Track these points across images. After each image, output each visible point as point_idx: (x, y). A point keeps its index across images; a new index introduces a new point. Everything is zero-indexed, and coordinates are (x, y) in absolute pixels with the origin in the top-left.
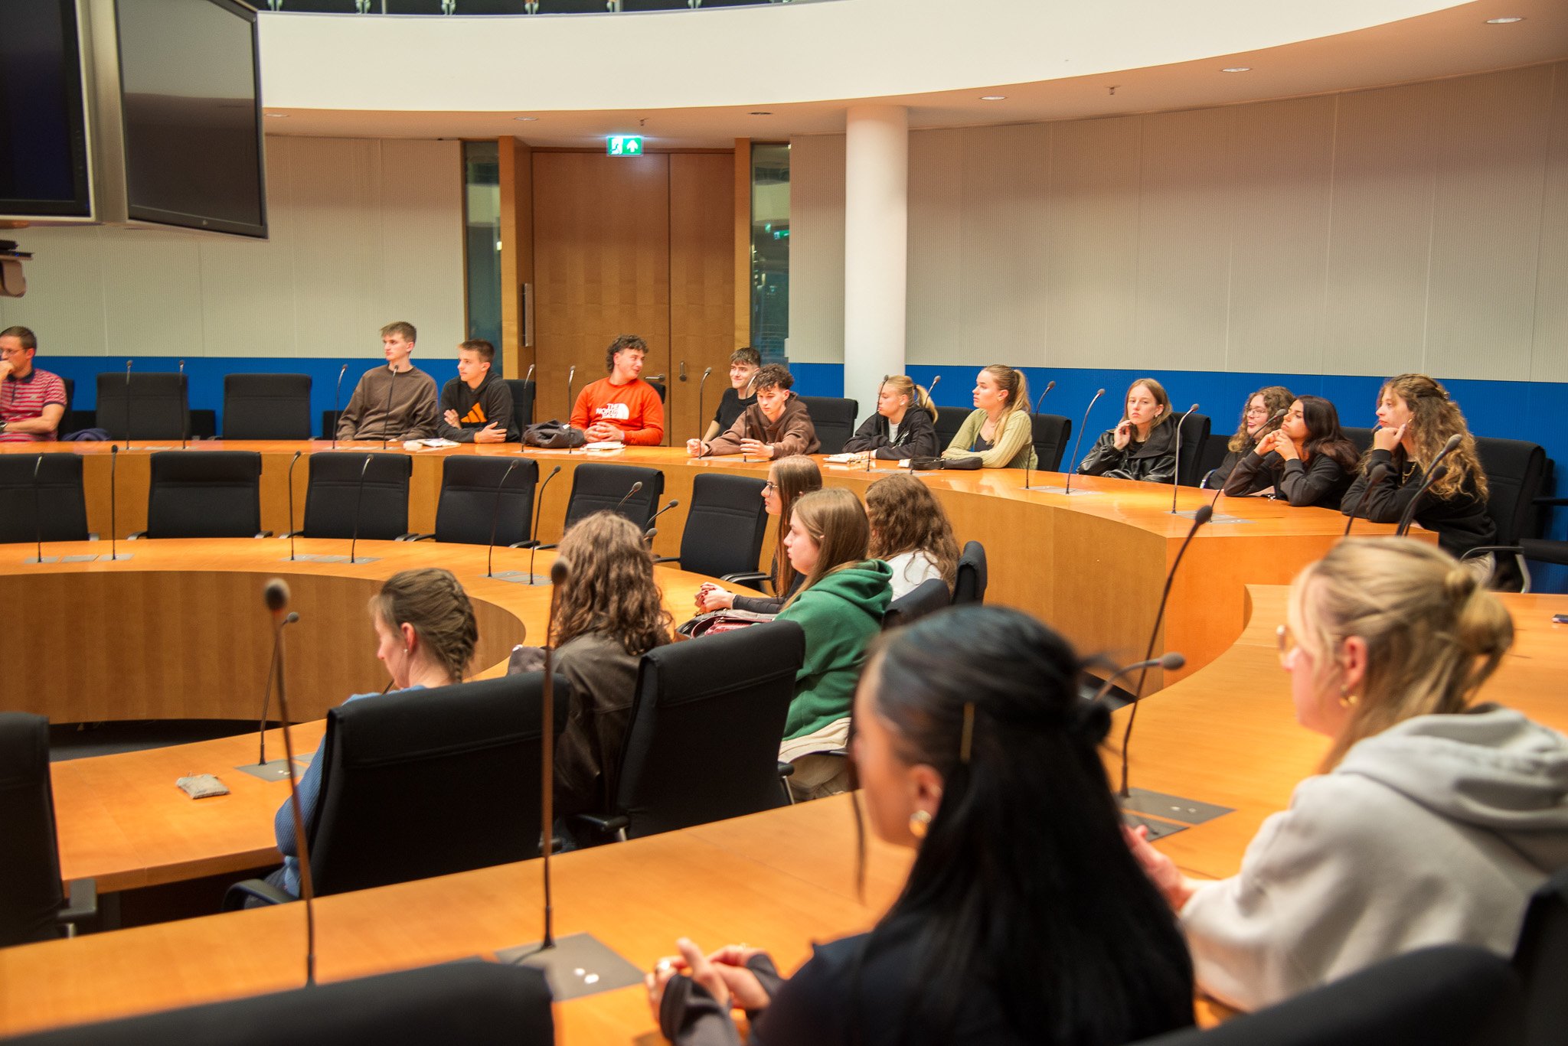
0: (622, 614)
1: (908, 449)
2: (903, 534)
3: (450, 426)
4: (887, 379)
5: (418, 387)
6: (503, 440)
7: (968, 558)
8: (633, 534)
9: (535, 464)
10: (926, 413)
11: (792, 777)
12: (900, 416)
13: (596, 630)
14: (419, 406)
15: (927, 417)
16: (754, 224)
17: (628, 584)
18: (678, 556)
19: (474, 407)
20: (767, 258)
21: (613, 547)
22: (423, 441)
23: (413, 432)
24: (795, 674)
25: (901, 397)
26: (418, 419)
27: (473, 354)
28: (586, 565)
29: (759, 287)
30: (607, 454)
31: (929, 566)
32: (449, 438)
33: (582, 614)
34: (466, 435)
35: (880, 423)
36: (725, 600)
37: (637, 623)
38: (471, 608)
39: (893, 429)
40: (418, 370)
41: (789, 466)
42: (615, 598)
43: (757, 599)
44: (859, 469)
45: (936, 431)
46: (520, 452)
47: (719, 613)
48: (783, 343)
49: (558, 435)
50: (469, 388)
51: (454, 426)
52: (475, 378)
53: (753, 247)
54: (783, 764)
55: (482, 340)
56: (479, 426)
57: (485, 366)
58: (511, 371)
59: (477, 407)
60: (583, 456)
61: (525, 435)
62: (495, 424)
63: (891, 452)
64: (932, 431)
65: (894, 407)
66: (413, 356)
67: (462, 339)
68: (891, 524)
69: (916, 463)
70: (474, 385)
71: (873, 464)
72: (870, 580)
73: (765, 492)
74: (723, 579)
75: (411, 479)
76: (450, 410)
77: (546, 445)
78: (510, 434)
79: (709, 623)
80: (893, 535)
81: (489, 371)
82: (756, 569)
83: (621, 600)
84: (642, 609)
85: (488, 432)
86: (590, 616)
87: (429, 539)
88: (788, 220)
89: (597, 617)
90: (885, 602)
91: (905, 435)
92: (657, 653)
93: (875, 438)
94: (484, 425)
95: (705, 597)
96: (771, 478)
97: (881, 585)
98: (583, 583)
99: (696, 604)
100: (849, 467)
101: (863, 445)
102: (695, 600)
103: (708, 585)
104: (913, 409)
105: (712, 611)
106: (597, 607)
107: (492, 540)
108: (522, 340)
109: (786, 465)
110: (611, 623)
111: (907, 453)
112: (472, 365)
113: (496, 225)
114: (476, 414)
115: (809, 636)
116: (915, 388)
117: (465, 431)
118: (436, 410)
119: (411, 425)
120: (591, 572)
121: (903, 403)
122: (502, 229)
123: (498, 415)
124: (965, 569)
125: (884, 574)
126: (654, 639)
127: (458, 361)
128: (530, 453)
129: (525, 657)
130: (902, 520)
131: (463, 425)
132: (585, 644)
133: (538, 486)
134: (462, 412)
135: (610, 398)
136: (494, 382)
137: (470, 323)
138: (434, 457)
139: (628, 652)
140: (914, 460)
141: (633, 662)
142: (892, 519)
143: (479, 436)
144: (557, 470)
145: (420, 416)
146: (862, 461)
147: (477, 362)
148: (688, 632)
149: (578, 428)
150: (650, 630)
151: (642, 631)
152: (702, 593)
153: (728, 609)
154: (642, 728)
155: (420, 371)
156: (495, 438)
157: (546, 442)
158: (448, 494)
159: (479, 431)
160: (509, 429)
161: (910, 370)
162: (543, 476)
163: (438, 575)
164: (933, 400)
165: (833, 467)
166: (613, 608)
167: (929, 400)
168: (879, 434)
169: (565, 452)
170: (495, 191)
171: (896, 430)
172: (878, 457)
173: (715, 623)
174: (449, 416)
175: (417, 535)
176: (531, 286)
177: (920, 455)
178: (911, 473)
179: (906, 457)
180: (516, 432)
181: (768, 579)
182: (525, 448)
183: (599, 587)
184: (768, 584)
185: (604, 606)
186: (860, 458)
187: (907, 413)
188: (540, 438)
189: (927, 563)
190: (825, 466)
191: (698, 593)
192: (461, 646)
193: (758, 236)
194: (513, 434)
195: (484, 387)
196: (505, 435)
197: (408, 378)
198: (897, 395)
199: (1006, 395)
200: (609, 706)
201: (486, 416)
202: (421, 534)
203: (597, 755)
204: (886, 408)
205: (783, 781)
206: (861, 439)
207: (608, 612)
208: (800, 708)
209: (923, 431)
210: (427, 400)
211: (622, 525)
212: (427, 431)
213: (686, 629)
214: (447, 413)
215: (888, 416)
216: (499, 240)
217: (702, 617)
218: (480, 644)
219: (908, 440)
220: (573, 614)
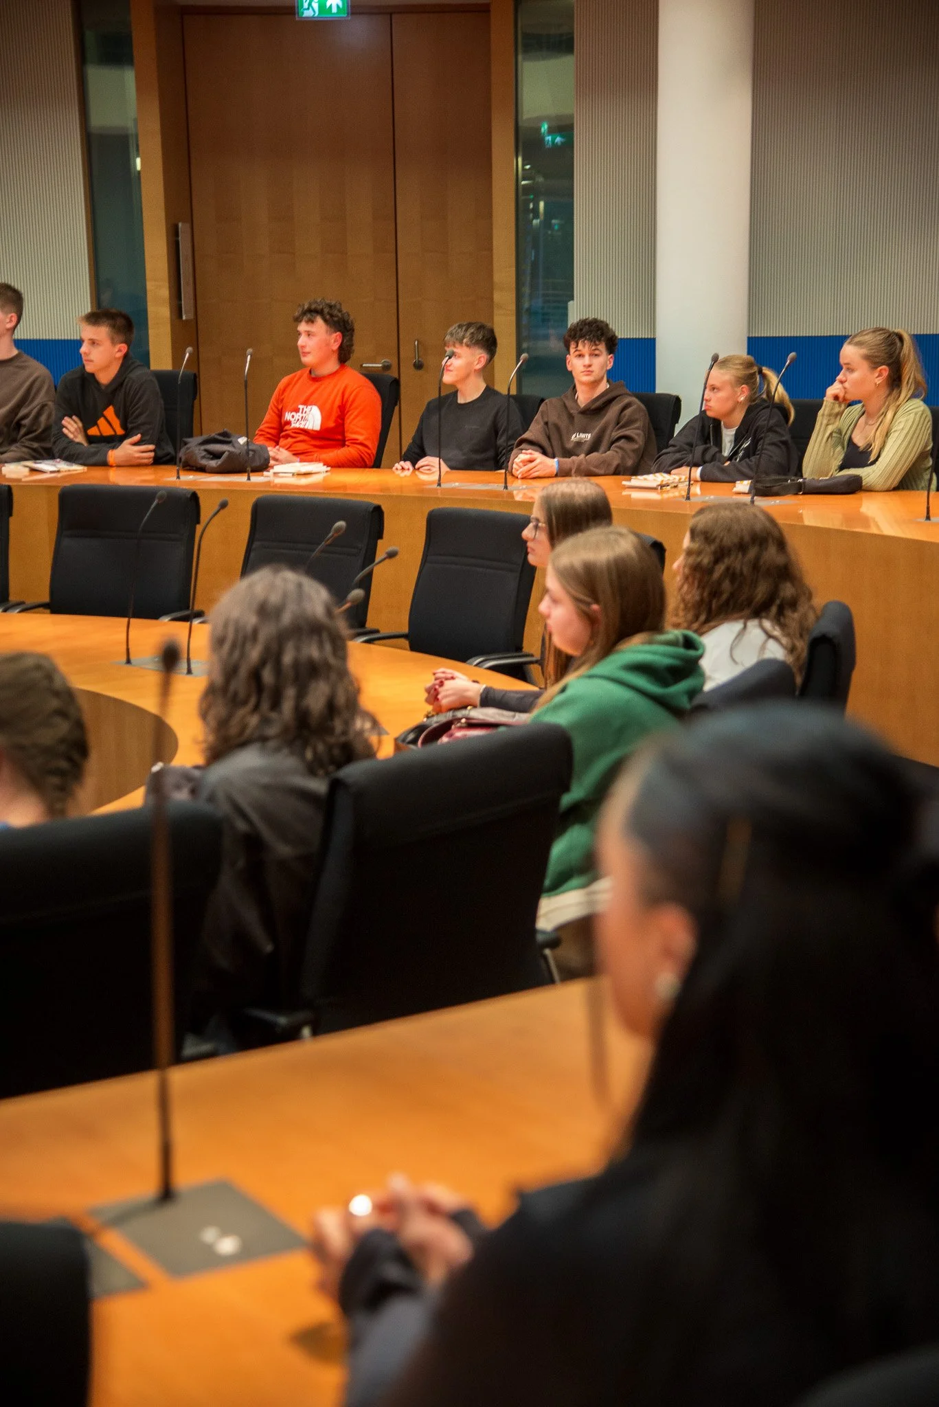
0: (302, 716)
1: (750, 467)
2: (732, 595)
3: (71, 441)
4: (715, 359)
5: (24, 382)
6: (151, 461)
7: (828, 627)
8: (316, 598)
9: (194, 497)
10: (776, 410)
11: (560, 951)
12: (739, 416)
13: (264, 739)
14: (23, 412)
15: (778, 416)
16: (520, 124)
17: (310, 671)
18: (405, 630)
19: (105, 413)
20: (546, 176)
21: (287, 618)
22: (30, 464)
23: (15, 449)
24: (557, 801)
25: (739, 390)
26: (23, 431)
27: (102, 332)
28: (248, 646)
29: (536, 222)
30: (304, 481)
31: (765, 642)
32: (70, 458)
33: (244, 717)
34: (95, 454)
35: (708, 428)
36: (470, 694)
37: (324, 728)
38: (79, 709)
39: (728, 436)
40: (25, 357)
41: (563, 495)
42: (290, 693)
43: (516, 692)
44: (675, 497)
45: (793, 438)
46: (174, 479)
47: (459, 714)
48: (566, 308)
49: (231, 453)
50: (97, 382)
51: (77, 440)
52: (106, 367)
53: (520, 160)
54: (544, 932)
55: (113, 310)
56: (115, 441)
57: (120, 350)
58: (161, 358)
59: (110, 412)
60: (268, 484)
61: (182, 454)
62: (137, 437)
63: (723, 470)
64: (787, 437)
65: (730, 405)
66: (20, 334)
67: (87, 308)
68: (716, 575)
69: (759, 486)
70: (105, 378)
71: (696, 489)
72: (667, 661)
73: (527, 533)
74: (471, 664)
75: (12, 520)
76: (70, 417)
77: (213, 468)
78: (160, 453)
79: (445, 728)
80: (715, 594)
81: (126, 356)
82: (518, 648)
83: (301, 695)
84: (331, 708)
85: (127, 450)
86: (254, 720)
87: (41, 609)
88: (572, 117)
89: (265, 721)
90: (693, 693)
91: (745, 445)
92: (353, 772)
93: (699, 449)
94: (121, 439)
95: (440, 689)
96: (537, 513)
97: (688, 668)
98: (243, 672)
99: (427, 701)
100: (661, 493)
101: (680, 460)
102: (425, 695)
103: (444, 673)
104: (757, 406)
105: (450, 710)
106: (265, 706)
107: (131, 611)
108: (177, 311)
109: (559, 492)
110: (285, 730)
111: (746, 470)
112: (101, 349)
113: (132, 131)
114: (110, 421)
115: (579, 743)
116: (760, 372)
117: (94, 447)
118: (49, 416)
119: (13, 441)
120: (255, 654)
121: (742, 399)
122: (140, 136)
123: (143, 424)
124: (821, 644)
125: (692, 653)
126: (349, 752)
127: (80, 343)
128: (189, 480)
129: (170, 781)
130: (734, 574)
131: (91, 440)
132: (248, 761)
133: (199, 528)
134: (89, 420)
135: (304, 398)
136: (136, 374)
137: (98, 284)
138: (46, 487)
139: (311, 771)
140: (757, 482)
141: (319, 786)
142: (720, 569)
143: (114, 455)
144: (224, 505)
145: (25, 426)
146: (680, 485)
147: (108, 343)
148: (414, 742)
149: (259, 442)
150: (343, 739)
151: (332, 740)
152: (434, 685)
153: (475, 707)
154: (333, 881)
155: (29, 357)
156: (139, 458)
157: (213, 463)
158: (66, 542)
159: (114, 448)
160: (158, 445)
161: (754, 344)
162: (205, 513)
163: (30, 662)
164: (787, 388)
165: (636, 495)
166: (288, 706)
167: (781, 389)
168: (706, 443)
169: (242, 478)
170: (129, 77)
171: (733, 438)
172: (705, 478)
173: (453, 727)
174: (69, 427)
175: (23, 603)
176: (188, 225)
177: (767, 474)
178: (752, 502)
179: (745, 477)
180: (170, 449)
181: (536, 662)
182: (181, 473)
183: (267, 676)
184: (535, 670)
185: (276, 704)
186: (677, 480)
187: (749, 411)
188: (203, 457)
189: (762, 636)
190: (625, 493)
191: (429, 684)
192: (64, 764)
193: (527, 143)
194: (165, 452)
195: (119, 382)
196: (152, 454)
197: (11, 369)
198: (733, 387)
199: (885, 374)
200: (283, 850)
201: (124, 426)
202: (30, 601)
203: (268, 921)
204: (717, 405)
205: (545, 958)
206: (679, 451)
207: (280, 712)
208: (570, 849)
209: (771, 437)
210: (36, 402)
211: (300, 586)
212: (34, 450)
213: (411, 736)
214: (66, 421)
215: (721, 419)
216: (138, 156)
217: (435, 719)
218: (93, 764)
219: (749, 453)
220: (230, 716)
